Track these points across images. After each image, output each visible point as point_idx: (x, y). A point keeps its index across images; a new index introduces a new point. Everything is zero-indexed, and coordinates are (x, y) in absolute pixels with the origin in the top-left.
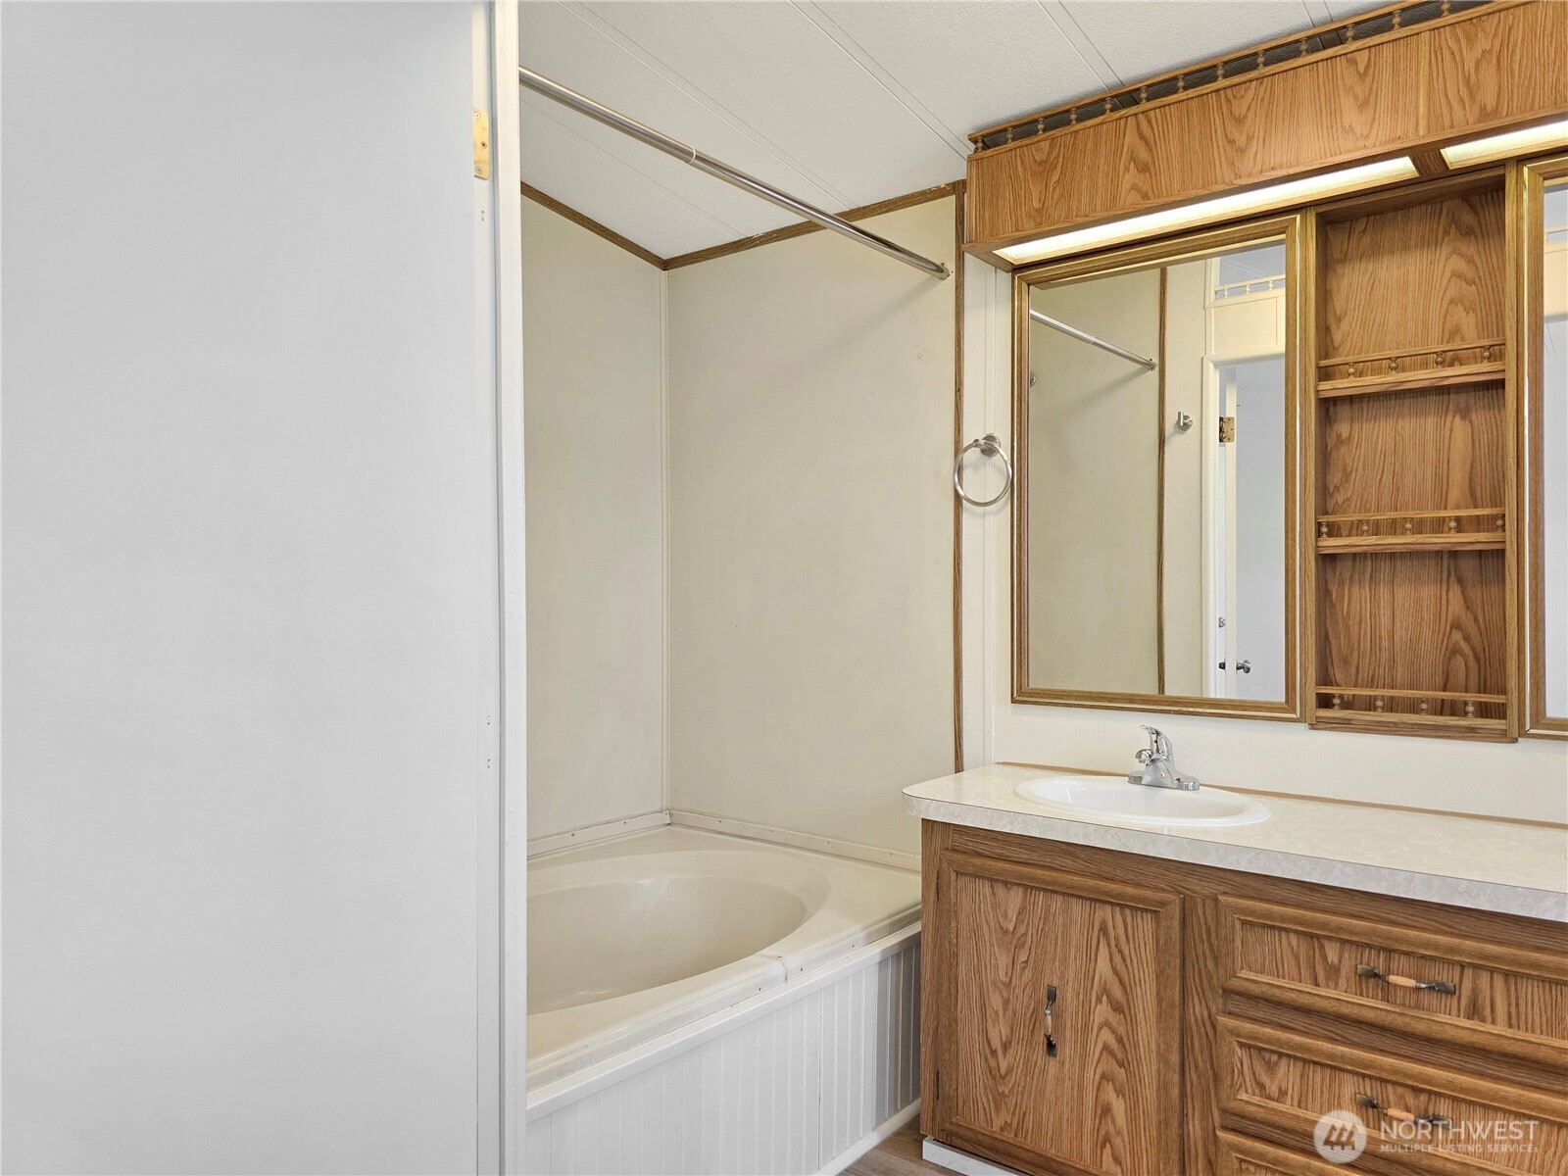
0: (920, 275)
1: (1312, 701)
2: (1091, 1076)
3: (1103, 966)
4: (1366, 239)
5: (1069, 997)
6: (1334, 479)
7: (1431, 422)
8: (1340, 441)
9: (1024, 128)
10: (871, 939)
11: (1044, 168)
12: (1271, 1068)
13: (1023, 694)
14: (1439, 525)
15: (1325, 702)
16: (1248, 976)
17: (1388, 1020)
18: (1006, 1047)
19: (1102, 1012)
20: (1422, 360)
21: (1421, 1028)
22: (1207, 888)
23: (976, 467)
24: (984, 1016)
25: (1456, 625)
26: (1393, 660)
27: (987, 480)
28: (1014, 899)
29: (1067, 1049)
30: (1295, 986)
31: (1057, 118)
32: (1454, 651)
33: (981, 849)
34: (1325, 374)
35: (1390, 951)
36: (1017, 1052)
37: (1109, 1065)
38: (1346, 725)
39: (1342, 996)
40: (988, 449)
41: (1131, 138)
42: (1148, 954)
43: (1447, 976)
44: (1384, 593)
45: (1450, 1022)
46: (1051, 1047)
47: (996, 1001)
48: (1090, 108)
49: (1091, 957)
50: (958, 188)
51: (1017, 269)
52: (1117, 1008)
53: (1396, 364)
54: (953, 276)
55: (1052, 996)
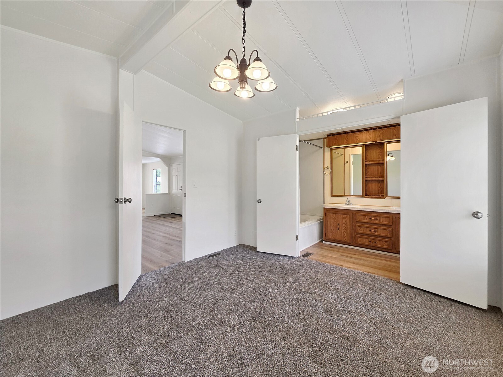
0: (319, 148)
1: (365, 195)
2: (343, 231)
3: (344, 220)
4: (370, 148)
5: (340, 224)
6: (367, 172)
7: (377, 167)
8: (367, 168)
9: (333, 134)
10: (317, 221)
11: (336, 139)
12: (361, 228)
13: (332, 195)
14: (378, 177)
15: (366, 195)
16: (359, 220)
17: (371, 222)
18: (333, 230)
19: (344, 225)
20: (376, 161)
21: (374, 223)
22: (355, 212)
23: (326, 170)
24: (331, 227)
25: (379, 187)
26: (373, 191)
27: (328, 171)
28: (335, 215)
29: (340, 229)
30: (364, 221)
31: (337, 134)
32: (379, 190)
33: (331, 210)
34: (366, 162)
35: (372, 216)
36: (335, 230)
37: (344, 230)
38: (368, 198)
39: (368, 221)
40: (328, 168)
41: (345, 137)
42: (349, 219)
43: (377, 218)
44: (372, 184)
45: (377, 222)
46: (338, 229)
47: (332, 225)
48: (341, 133)
49: (343, 220)
50: (324, 138)
51: (331, 148)
52: (345, 224)
53: (373, 161)
54: (323, 148)
55: (338, 224)
